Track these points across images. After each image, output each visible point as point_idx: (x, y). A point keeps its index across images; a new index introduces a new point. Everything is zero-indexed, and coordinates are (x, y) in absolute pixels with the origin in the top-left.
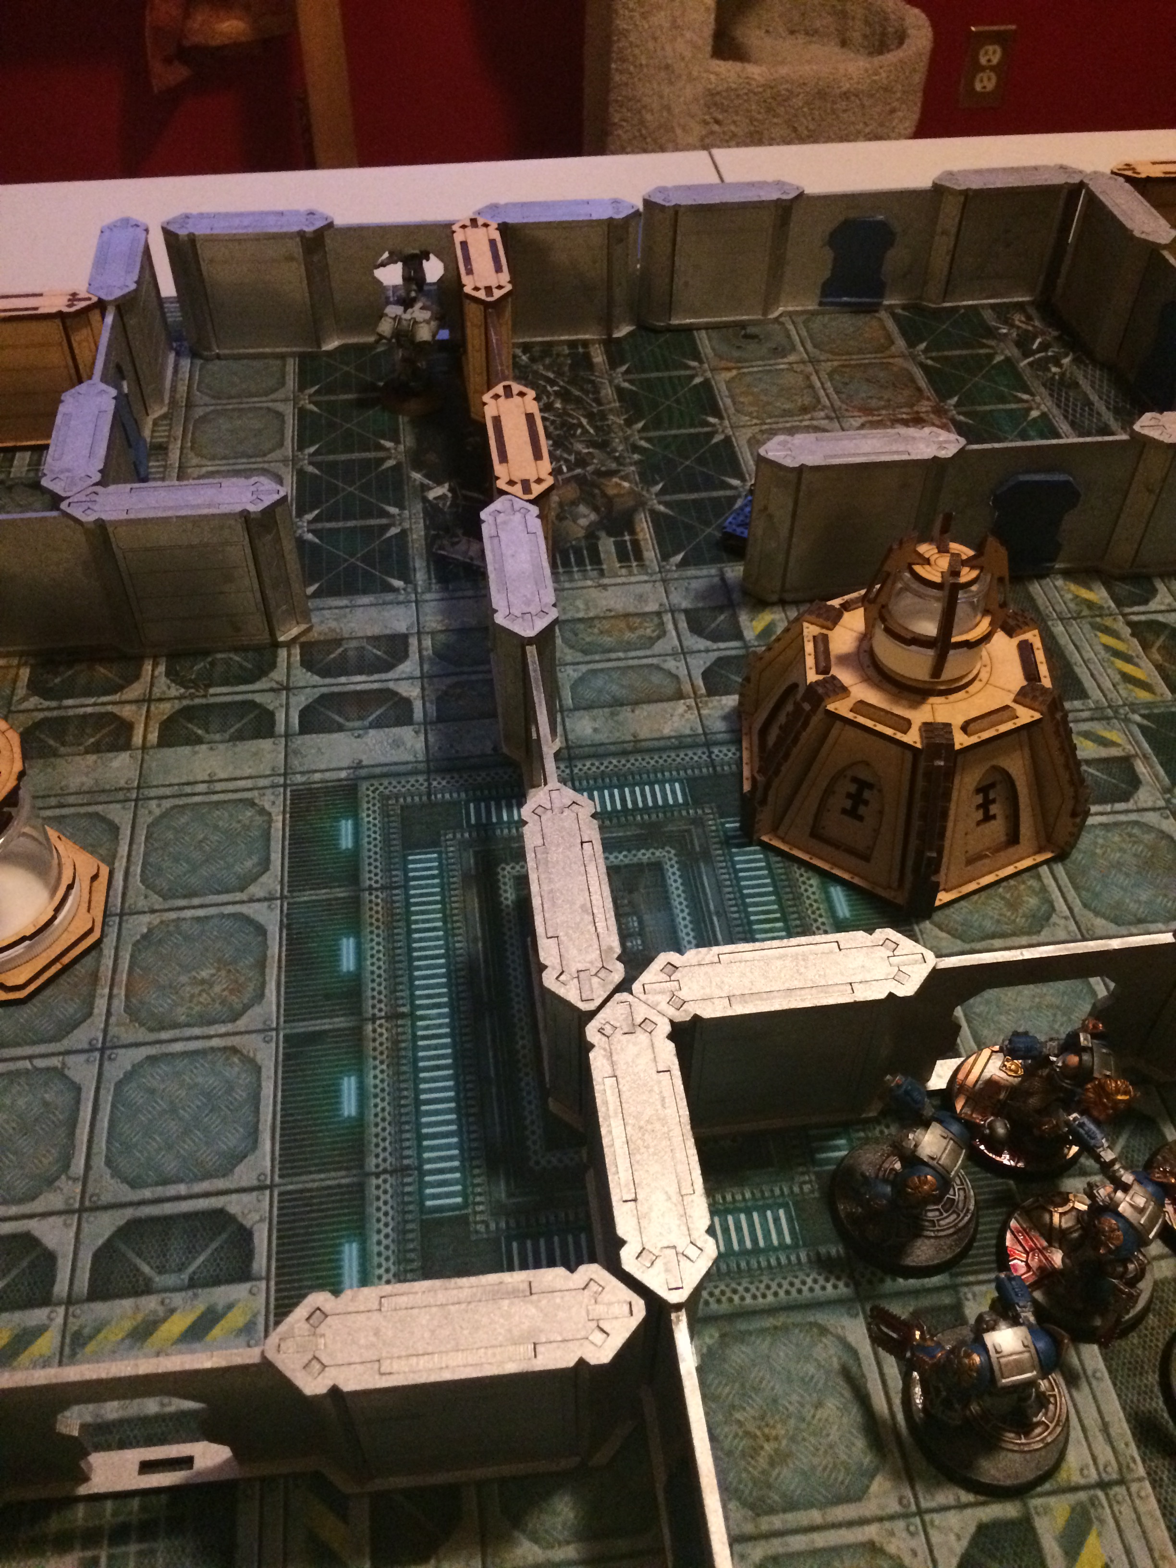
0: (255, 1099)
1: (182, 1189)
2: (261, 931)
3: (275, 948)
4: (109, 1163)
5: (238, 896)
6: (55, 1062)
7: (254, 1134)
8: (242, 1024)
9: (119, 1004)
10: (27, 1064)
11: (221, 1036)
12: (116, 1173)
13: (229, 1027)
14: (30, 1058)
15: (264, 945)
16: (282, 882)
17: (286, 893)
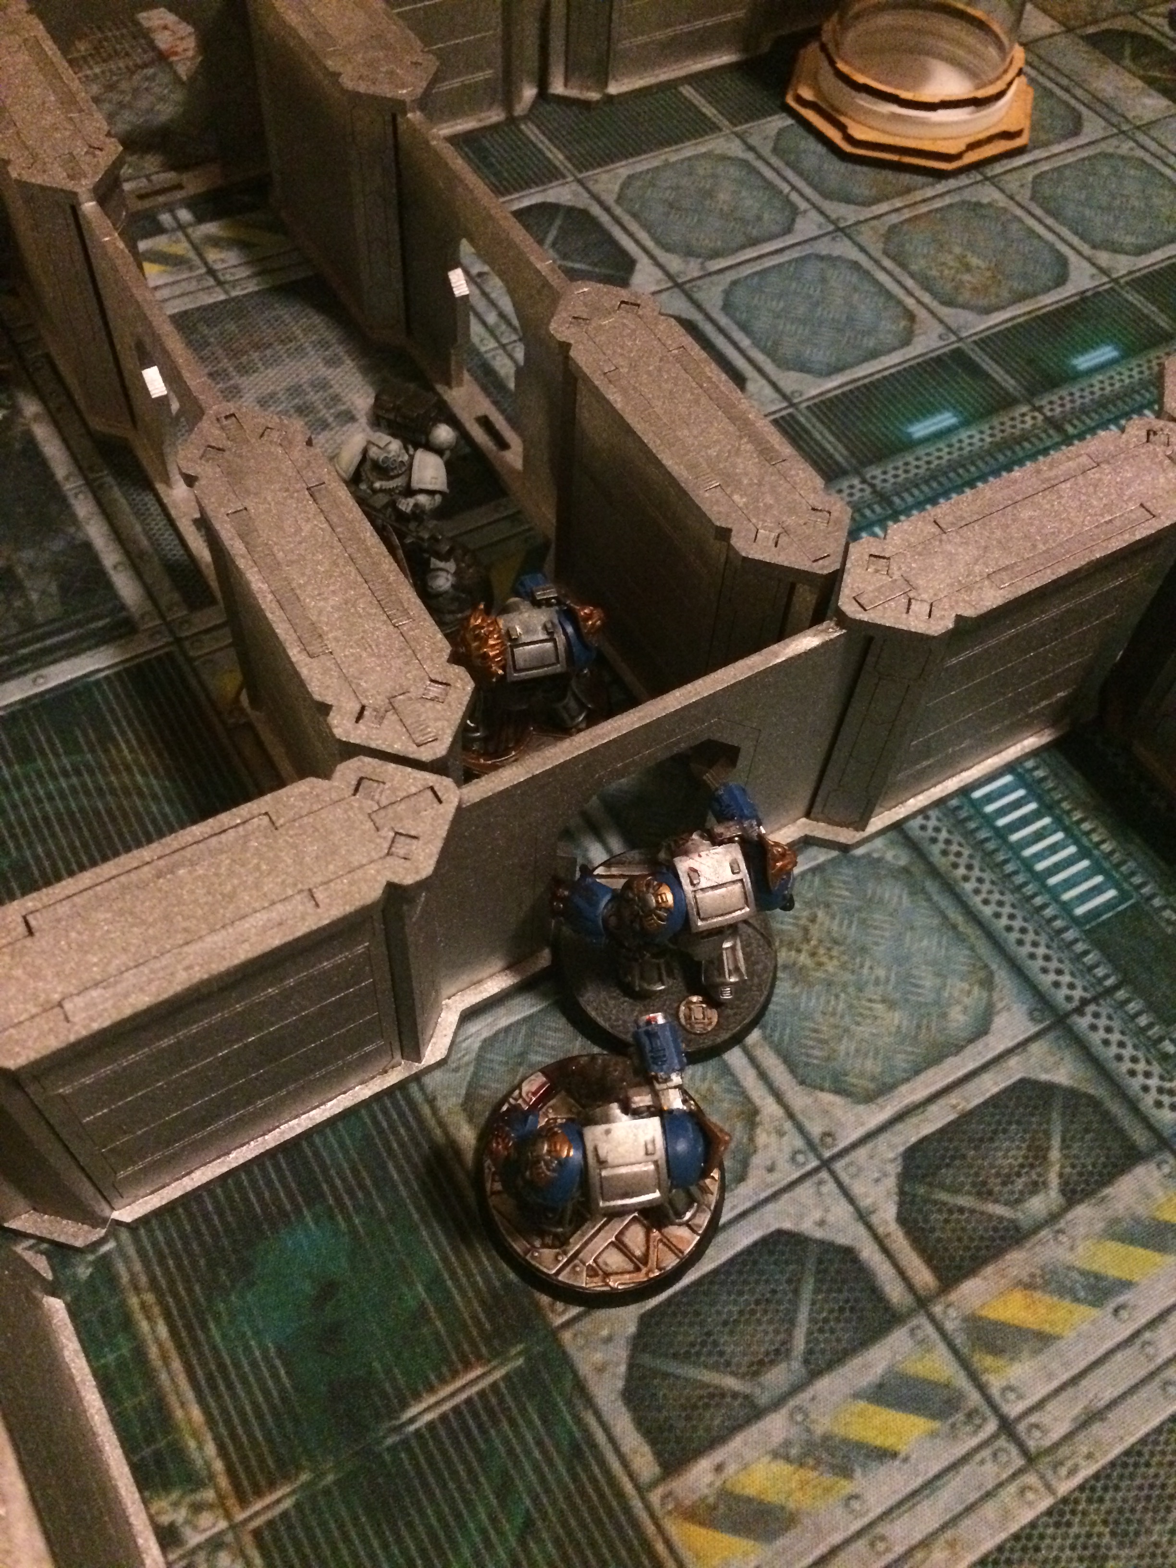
0: (874, 355)
1: (745, 342)
2: (1061, 280)
3: (1049, 300)
4: (734, 283)
5: (1086, 249)
6: (803, 205)
7: (838, 369)
8: (944, 311)
9: (895, 219)
10: (786, 189)
11: (919, 302)
12: (728, 293)
13: (934, 305)
14: (794, 188)
15: (1047, 290)
16: (1130, 273)
17: (1122, 281)
